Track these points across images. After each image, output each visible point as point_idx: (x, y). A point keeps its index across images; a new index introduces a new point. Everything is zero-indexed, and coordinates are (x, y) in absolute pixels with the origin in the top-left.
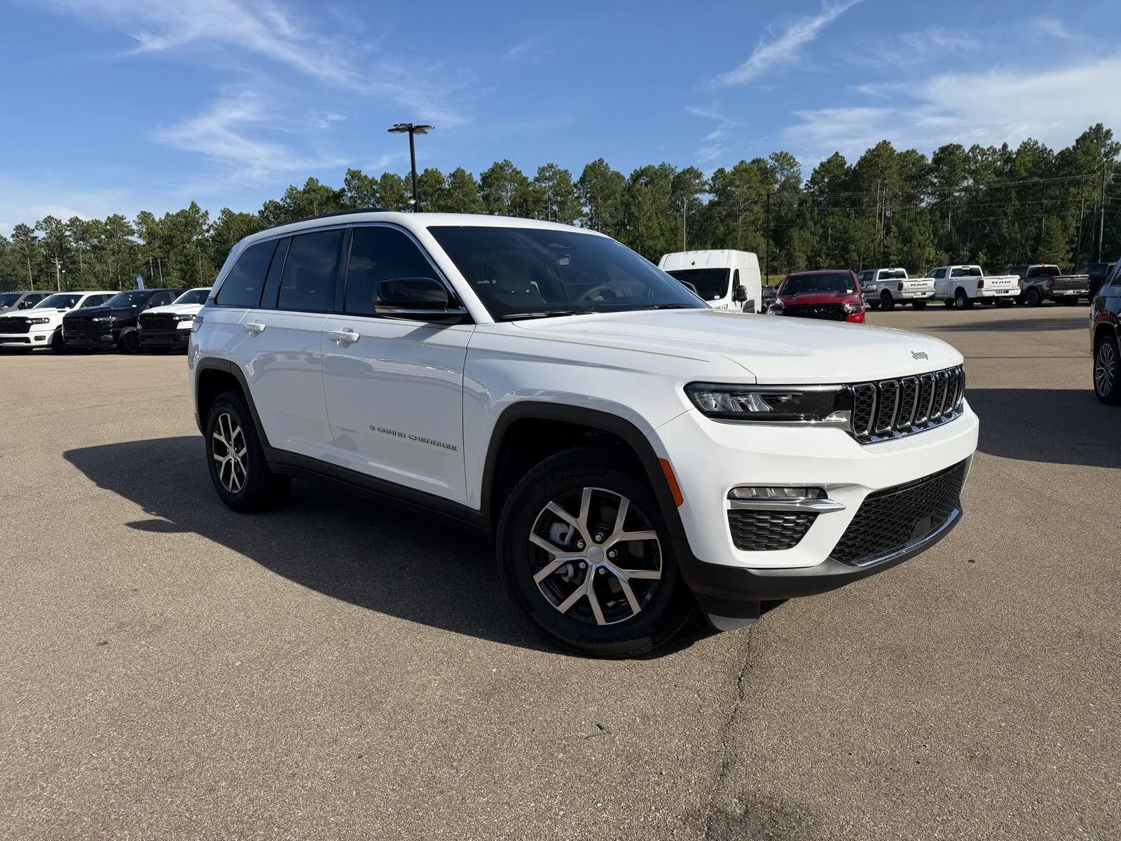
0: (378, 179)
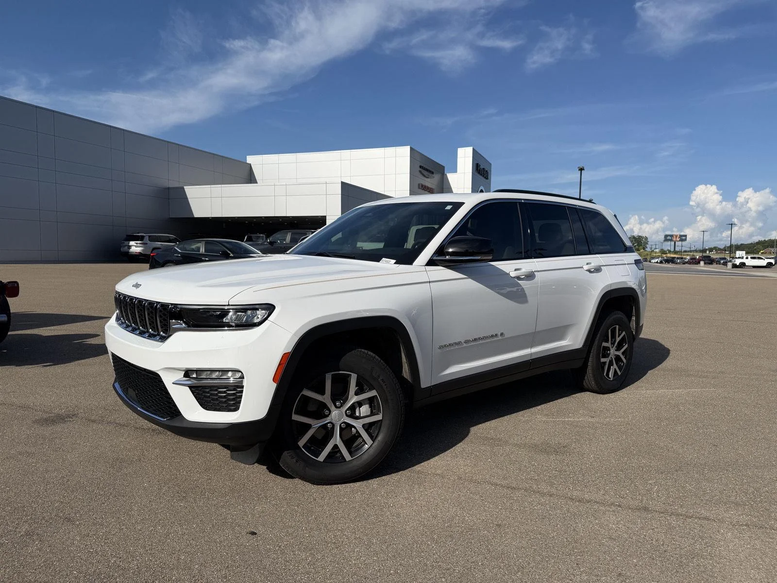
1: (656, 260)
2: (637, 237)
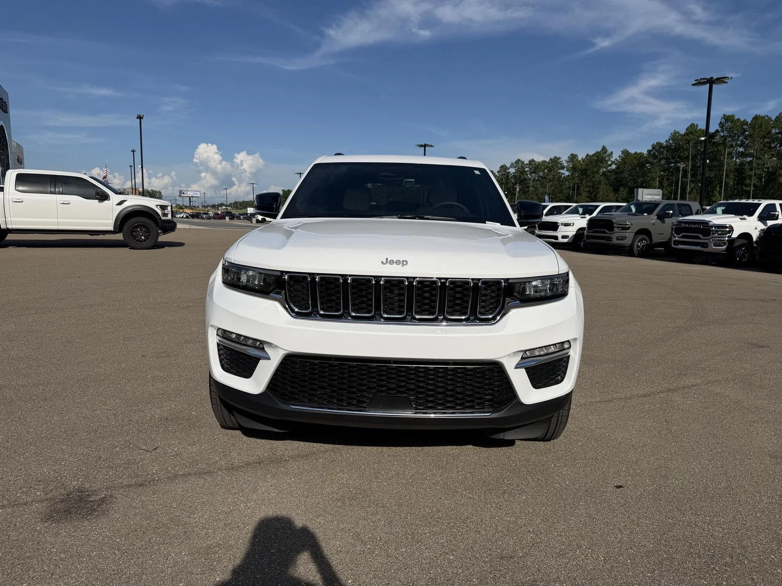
0: (749, 120)
1: (182, 215)
2: (151, 192)
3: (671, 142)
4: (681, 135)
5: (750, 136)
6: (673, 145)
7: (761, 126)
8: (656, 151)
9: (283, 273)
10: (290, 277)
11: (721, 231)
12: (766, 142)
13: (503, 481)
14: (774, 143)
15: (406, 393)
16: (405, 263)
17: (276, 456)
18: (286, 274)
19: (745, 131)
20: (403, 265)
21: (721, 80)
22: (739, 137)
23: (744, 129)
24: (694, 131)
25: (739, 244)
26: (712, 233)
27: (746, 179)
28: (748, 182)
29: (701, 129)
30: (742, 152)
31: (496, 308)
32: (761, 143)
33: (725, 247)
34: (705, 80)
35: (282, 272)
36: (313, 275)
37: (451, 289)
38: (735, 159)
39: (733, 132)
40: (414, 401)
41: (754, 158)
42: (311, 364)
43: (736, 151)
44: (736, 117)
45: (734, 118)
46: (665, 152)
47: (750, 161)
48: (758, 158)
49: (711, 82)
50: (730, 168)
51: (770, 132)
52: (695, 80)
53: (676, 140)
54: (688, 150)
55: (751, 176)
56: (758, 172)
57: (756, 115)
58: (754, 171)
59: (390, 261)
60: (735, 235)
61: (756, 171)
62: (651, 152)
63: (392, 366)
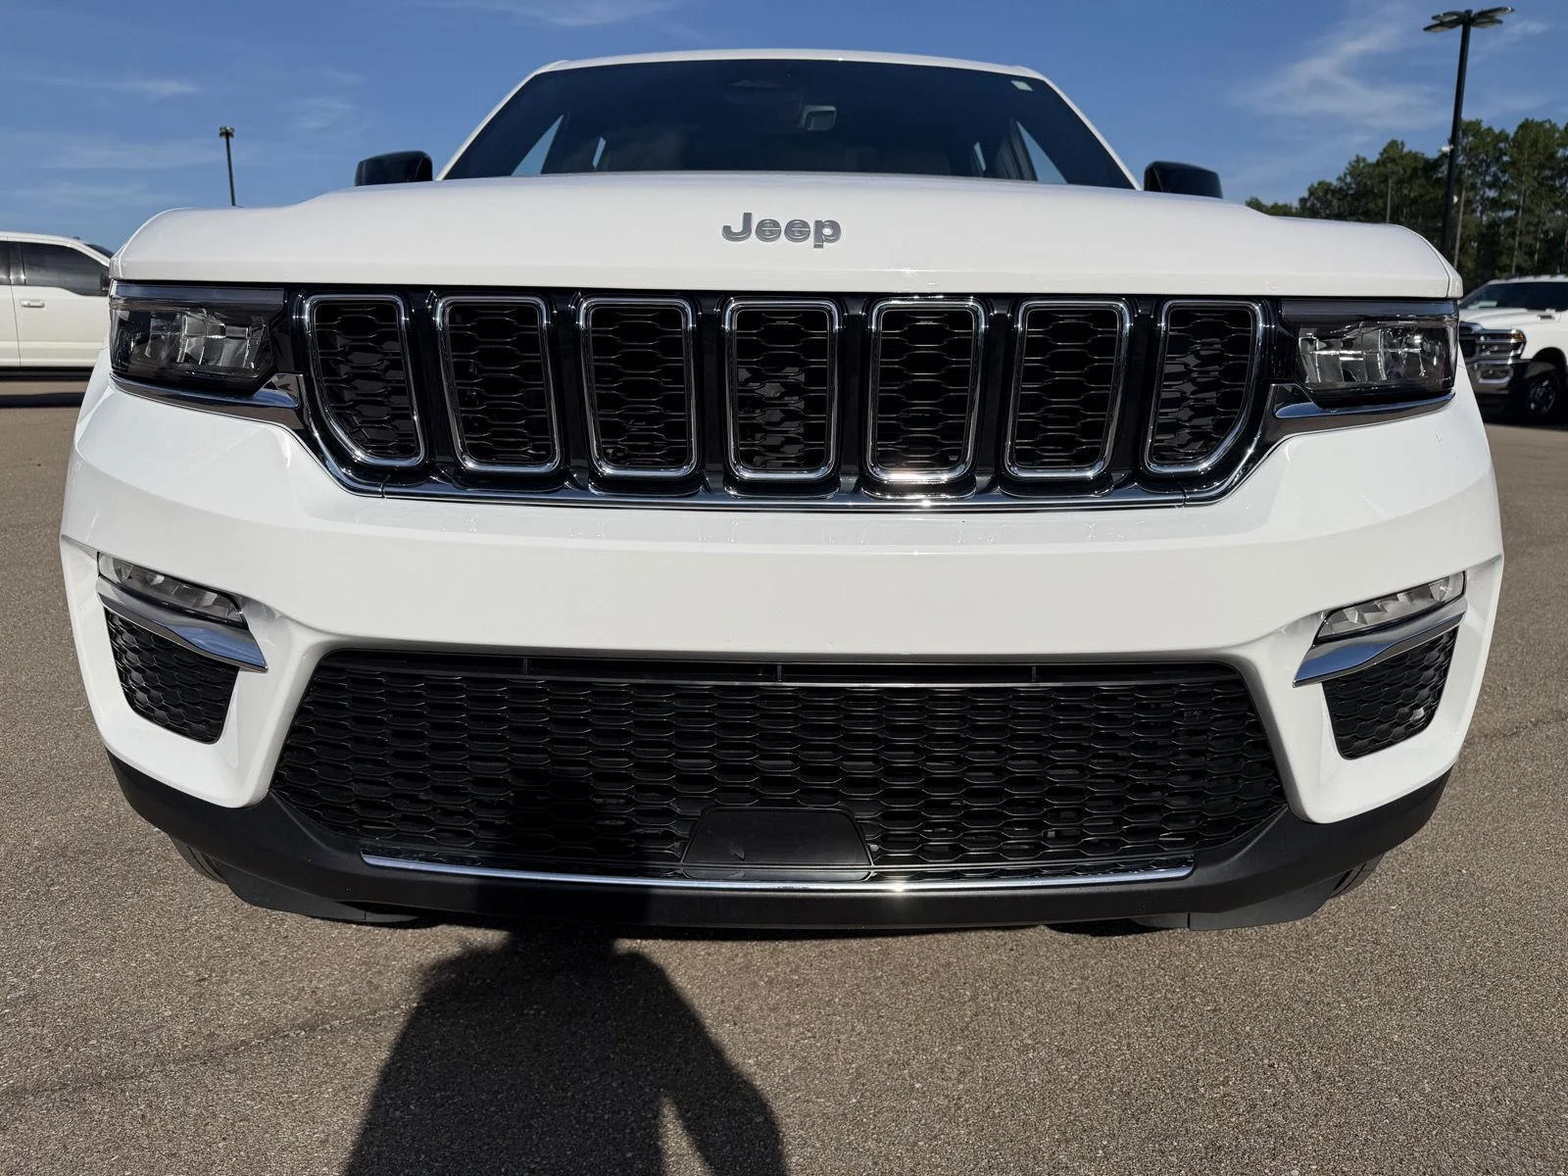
3: (1349, 179)
4: (1369, 165)
5: (1513, 163)
6: (1353, 186)
7: (1535, 143)
8: (1317, 199)
9: (293, 291)
10: (323, 312)
11: (1499, 345)
12: (1546, 178)
13: (1195, 1090)
14: (1561, 178)
15: (843, 798)
16: (827, 231)
17: (377, 996)
18: (307, 297)
19: (1502, 153)
20: (820, 241)
21: (1487, 17)
22: (1488, 166)
23: (1500, 149)
24: (1397, 156)
25: (1537, 372)
26: (1478, 349)
27: (1501, 253)
28: (1505, 260)
29: (1410, 152)
30: (1493, 199)
31: (1223, 428)
32: (1535, 178)
33: (1507, 379)
34: (1455, 17)
35: (291, 289)
36: (415, 294)
37: (1034, 347)
38: (1478, 214)
39: (1476, 156)
40: (872, 828)
41: (1517, 211)
42: (435, 687)
43: (1482, 197)
44: (1485, 126)
45: (1481, 128)
46: (1335, 202)
47: (1510, 218)
48: (1528, 211)
49: (1466, 21)
50: (1468, 233)
51: (1552, 156)
52: (1433, 18)
53: (1359, 175)
54: (1384, 196)
55: (1511, 249)
56: (1529, 239)
57: (1527, 120)
58: (1517, 238)
59: (761, 224)
60: (1528, 353)
61: (1522, 238)
62: (1305, 204)
63: (782, 689)
